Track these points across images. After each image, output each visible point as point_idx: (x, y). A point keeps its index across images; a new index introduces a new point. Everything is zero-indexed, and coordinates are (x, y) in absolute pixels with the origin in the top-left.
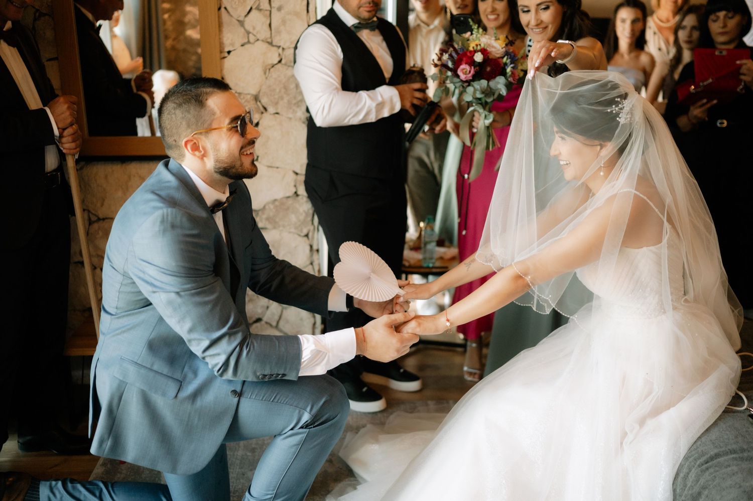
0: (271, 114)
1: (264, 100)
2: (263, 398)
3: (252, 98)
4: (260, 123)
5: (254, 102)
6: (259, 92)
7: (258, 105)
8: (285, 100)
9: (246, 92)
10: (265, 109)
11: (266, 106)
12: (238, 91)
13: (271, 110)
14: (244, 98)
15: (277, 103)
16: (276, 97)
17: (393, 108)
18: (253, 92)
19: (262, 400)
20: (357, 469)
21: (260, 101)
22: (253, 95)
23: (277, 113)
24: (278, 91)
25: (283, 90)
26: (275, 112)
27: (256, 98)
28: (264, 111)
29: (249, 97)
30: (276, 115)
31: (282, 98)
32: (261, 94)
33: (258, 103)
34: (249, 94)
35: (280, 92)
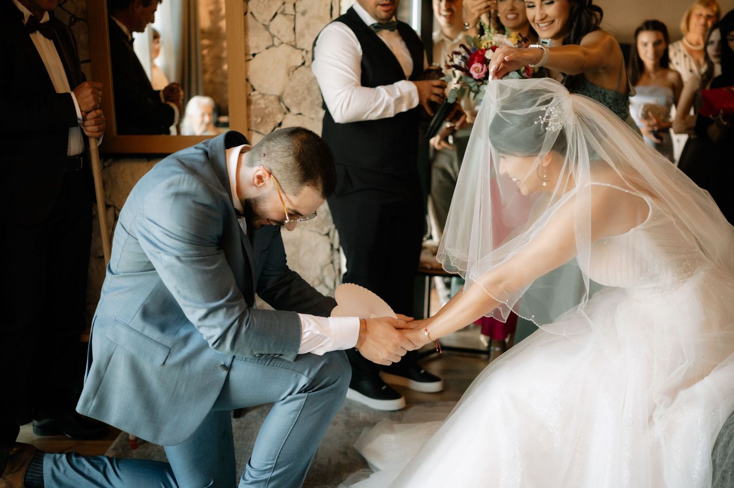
0: (294, 115)
1: (288, 101)
3: (276, 99)
4: (283, 123)
5: (278, 102)
6: (283, 93)
7: (281, 106)
8: (308, 101)
9: (270, 93)
10: (288, 110)
11: (289, 107)
12: (262, 92)
13: (294, 110)
14: (267, 99)
15: (300, 104)
16: (299, 97)
17: (411, 103)
18: (277, 93)
20: (371, 459)
21: (283, 102)
22: (276, 96)
23: (300, 114)
24: (301, 92)
25: (306, 92)
26: (298, 112)
27: (280, 99)
28: (287, 112)
29: (272, 98)
30: (299, 116)
31: (305, 99)
32: (284, 95)
33: (282, 104)
34: (272, 95)
35: (303, 93)
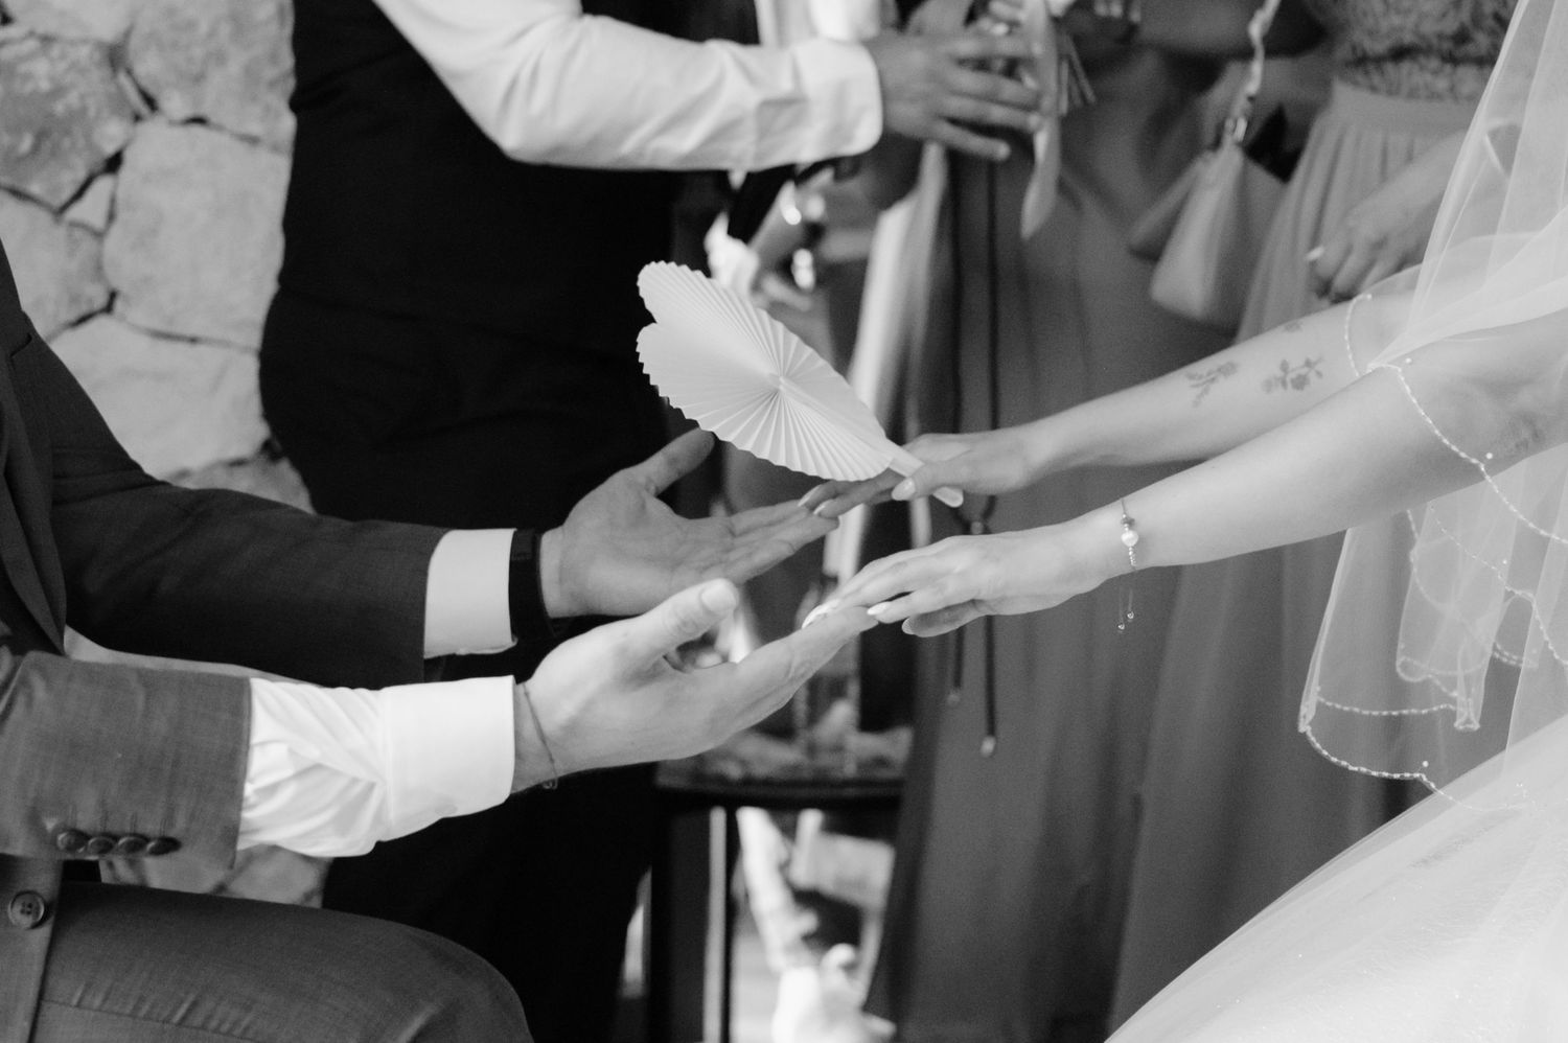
0: (172, 123)
1: (148, 66)
2: (136, 1008)
3: (97, 56)
4: (128, 156)
5: (106, 71)
6: (127, 34)
7: (120, 88)
8: (235, 67)
9: (72, 33)
10: (151, 102)
11: (152, 91)
13: (175, 104)
14: (63, 57)
15: (199, 79)
16: (198, 52)
17: (840, 130)
18: (106, 26)
19: (133, 1015)
21: (129, 72)
22: (99, 45)
23: (199, 120)
24: (204, 28)
25: (225, 30)
26: (188, 112)
27: (115, 57)
28: (144, 109)
29: (83, 53)
30: (197, 130)
31: (220, 58)
32: (135, 43)
33: (123, 79)
34: (85, 41)
35: (212, 34)
